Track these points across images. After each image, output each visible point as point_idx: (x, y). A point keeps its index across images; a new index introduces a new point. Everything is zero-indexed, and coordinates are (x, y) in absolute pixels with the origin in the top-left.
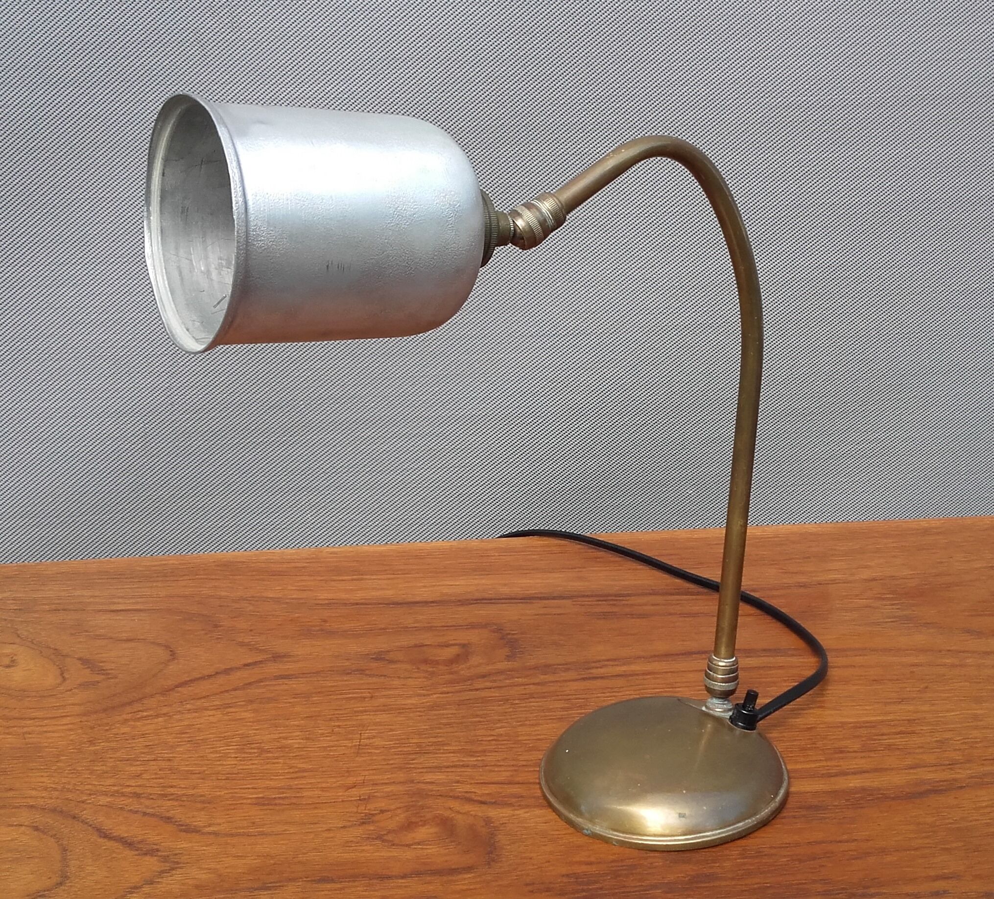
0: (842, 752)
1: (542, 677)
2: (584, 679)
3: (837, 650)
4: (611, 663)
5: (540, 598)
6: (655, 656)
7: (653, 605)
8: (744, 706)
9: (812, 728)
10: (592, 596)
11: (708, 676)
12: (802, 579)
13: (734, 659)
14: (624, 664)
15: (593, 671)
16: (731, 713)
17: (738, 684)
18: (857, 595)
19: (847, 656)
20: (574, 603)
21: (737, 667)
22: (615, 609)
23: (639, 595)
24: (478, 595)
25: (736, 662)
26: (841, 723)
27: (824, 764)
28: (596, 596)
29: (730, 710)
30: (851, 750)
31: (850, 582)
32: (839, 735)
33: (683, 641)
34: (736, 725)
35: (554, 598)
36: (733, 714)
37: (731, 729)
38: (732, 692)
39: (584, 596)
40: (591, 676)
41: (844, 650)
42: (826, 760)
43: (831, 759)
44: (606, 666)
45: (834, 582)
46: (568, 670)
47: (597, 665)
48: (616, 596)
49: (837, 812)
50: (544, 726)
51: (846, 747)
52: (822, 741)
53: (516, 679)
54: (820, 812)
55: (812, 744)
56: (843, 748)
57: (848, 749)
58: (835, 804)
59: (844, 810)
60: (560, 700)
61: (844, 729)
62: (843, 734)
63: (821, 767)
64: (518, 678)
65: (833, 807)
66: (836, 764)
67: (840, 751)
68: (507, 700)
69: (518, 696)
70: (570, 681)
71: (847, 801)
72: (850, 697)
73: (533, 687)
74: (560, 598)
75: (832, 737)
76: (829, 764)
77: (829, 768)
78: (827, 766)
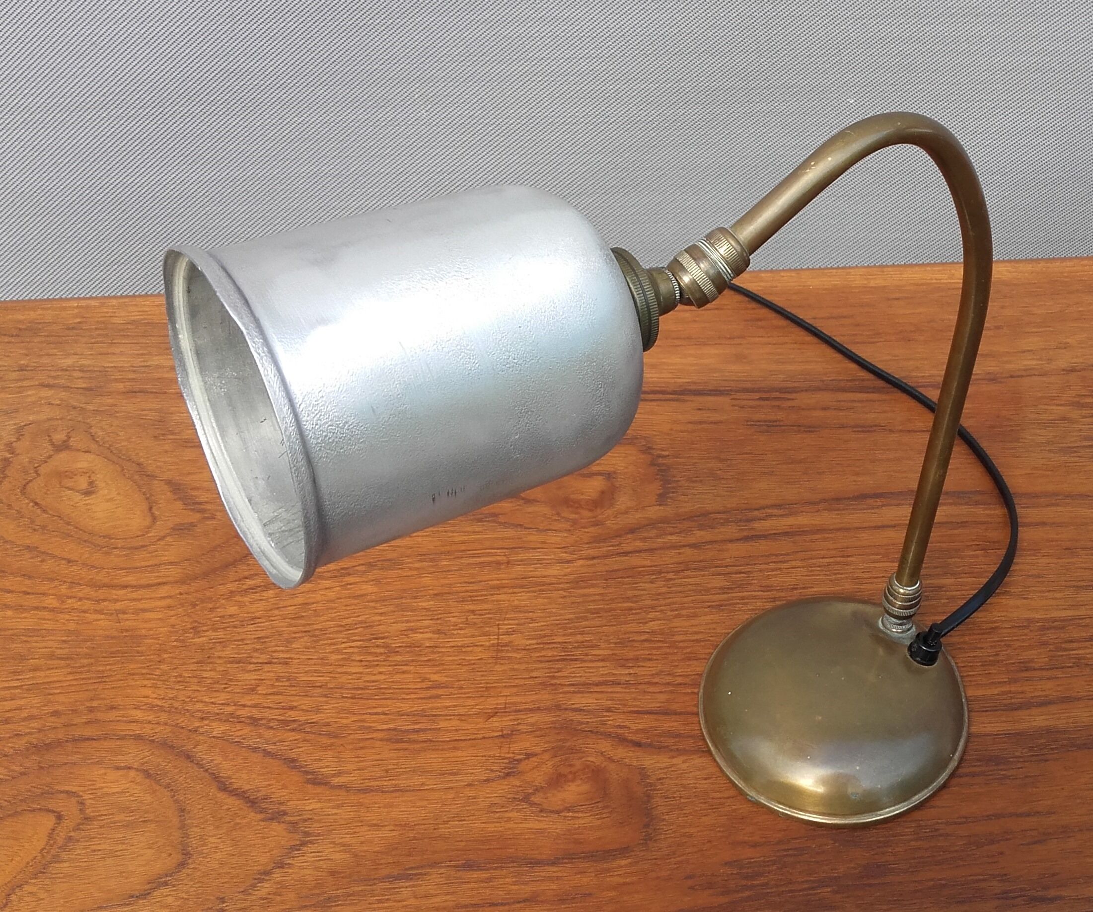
0: (1027, 669)
1: (699, 533)
2: (746, 539)
3: (1026, 495)
4: (777, 511)
5: (694, 393)
6: (825, 500)
7: (823, 409)
9: (996, 628)
10: (753, 390)
13: (916, 586)
14: (791, 514)
15: (756, 525)
20: (733, 402)
22: (779, 415)
23: (807, 390)
26: (1027, 619)
27: (1006, 688)
28: (758, 390)
30: (1037, 666)
31: (1046, 374)
32: (1024, 640)
33: (857, 474)
34: (916, 660)
35: (710, 393)
39: (744, 390)
40: (753, 533)
41: (1035, 496)
42: (1009, 683)
43: (1016, 681)
44: (771, 516)
46: (727, 522)
47: (761, 513)
48: (780, 390)
49: (1019, 768)
50: (702, 618)
51: (1032, 661)
52: (1006, 651)
53: (670, 537)
54: (1000, 768)
55: (995, 655)
56: (1029, 662)
57: (1033, 665)
58: (1017, 754)
59: (1026, 764)
60: (719, 574)
61: (1031, 631)
62: (1030, 639)
63: (1004, 693)
64: (671, 534)
65: (1015, 759)
66: (1020, 689)
67: (1025, 667)
68: (660, 572)
69: (672, 566)
70: (731, 541)
71: (1030, 750)
72: (1039, 576)
73: (688, 551)
74: (717, 392)
75: (1017, 644)
76: (1013, 689)
77: (1012, 695)
78: (1010, 692)
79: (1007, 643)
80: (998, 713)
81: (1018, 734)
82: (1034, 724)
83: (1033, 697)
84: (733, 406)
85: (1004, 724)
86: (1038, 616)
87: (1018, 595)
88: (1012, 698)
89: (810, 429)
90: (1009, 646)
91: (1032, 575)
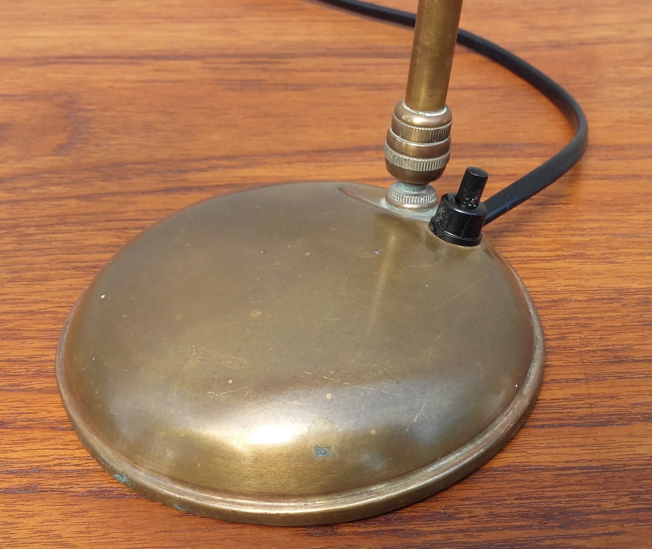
0: (620, 361)
1: (99, 184)
2: (168, 191)
3: (608, 147)
4: (226, 163)
5: (155, 58)
6: (302, 152)
7: (323, 71)
8: (459, 200)
9: (560, 300)
10: (235, 56)
11: (391, 142)
12: (555, 36)
13: (445, 110)
14: (246, 165)
15: (191, 176)
16: (433, 212)
17: (447, 160)
18: (640, 61)
19: (626, 158)
20: (205, 65)
21: (449, 129)
22: (263, 76)
23: (305, 56)
24: (66, 51)
25: (448, 119)
26: (616, 290)
27: (582, 389)
28: (243, 56)
29: (431, 206)
30: (638, 356)
31: (627, 41)
32: (612, 318)
33: (356, 127)
34: (443, 237)
35: (176, 58)
36: (437, 214)
37: (433, 246)
38: (435, 175)
39: (222, 56)
40: (183, 184)
41: (621, 148)
42: (587, 381)
43: (598, 379)
44: (215, 167)
45: (604, 40)
46: (148, 172)
47: (202, 165)
48: (271, 56)
49: (611, 534)
50: (57, 282)
51: (629, 348)
52: (579, 333)
53: (53, 188)
54: (572, 532)
55: (559, 339)
56: (623, 350)
57: (631, 354)
58: (608, 505)
59: (628, 527)
60: (109, 230)
61: (624, 305)
62: (622, 317)
63: (577, 397)
64: (56, 185)
65: (602, 517)
66: (608, 392)
67: (616, 357)
68: (15, 227)
69: (38, 219)
70: (143, 193)
71: (634, 500)
72: (633, 235)
73: (73, 203)
74: (188, 57)
75: (599, 324)
76: (593, 391)
77: (593, 401)
78: (589, 396)
79: (581, 322)
80: (565, 430)
81: (605, 469)
82: (641, 450)
83: (634, 405)
84: (203, 68)
85: (578, 451)
86: (635, 285)
87: (600, 259)
88: (591, 406)
89: (301, 87)
90: (585, 326)
91: (622, 235)
